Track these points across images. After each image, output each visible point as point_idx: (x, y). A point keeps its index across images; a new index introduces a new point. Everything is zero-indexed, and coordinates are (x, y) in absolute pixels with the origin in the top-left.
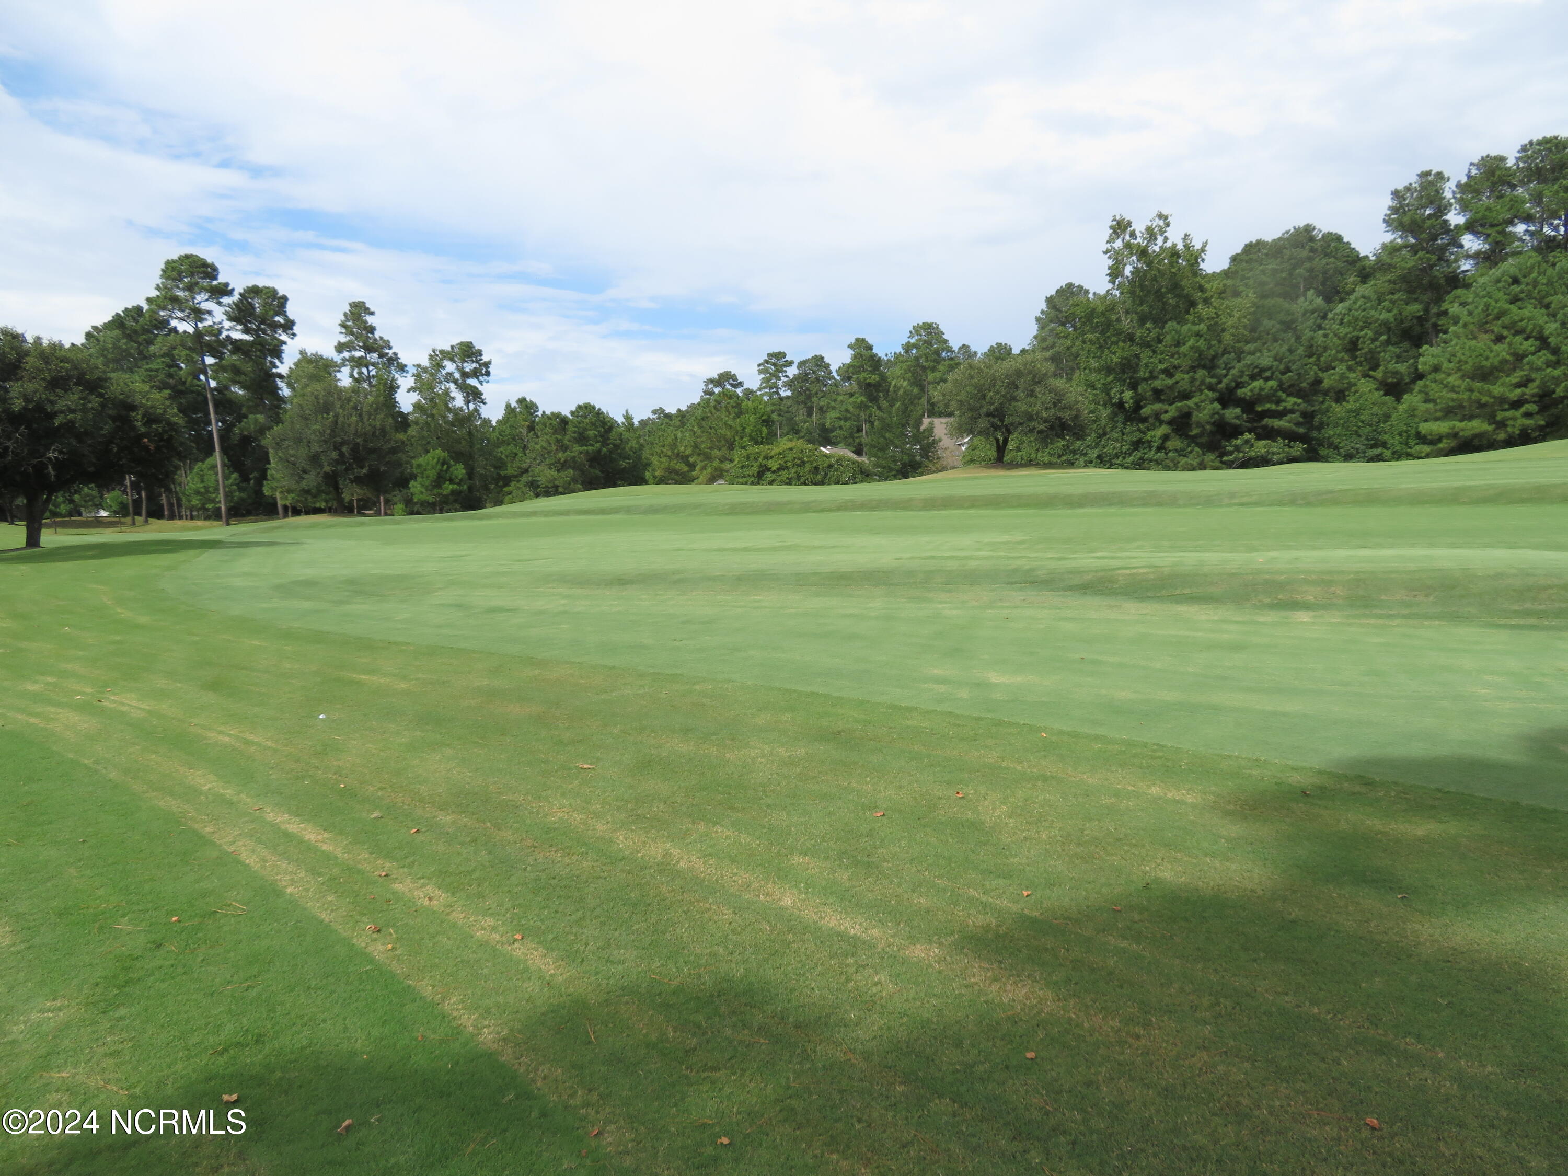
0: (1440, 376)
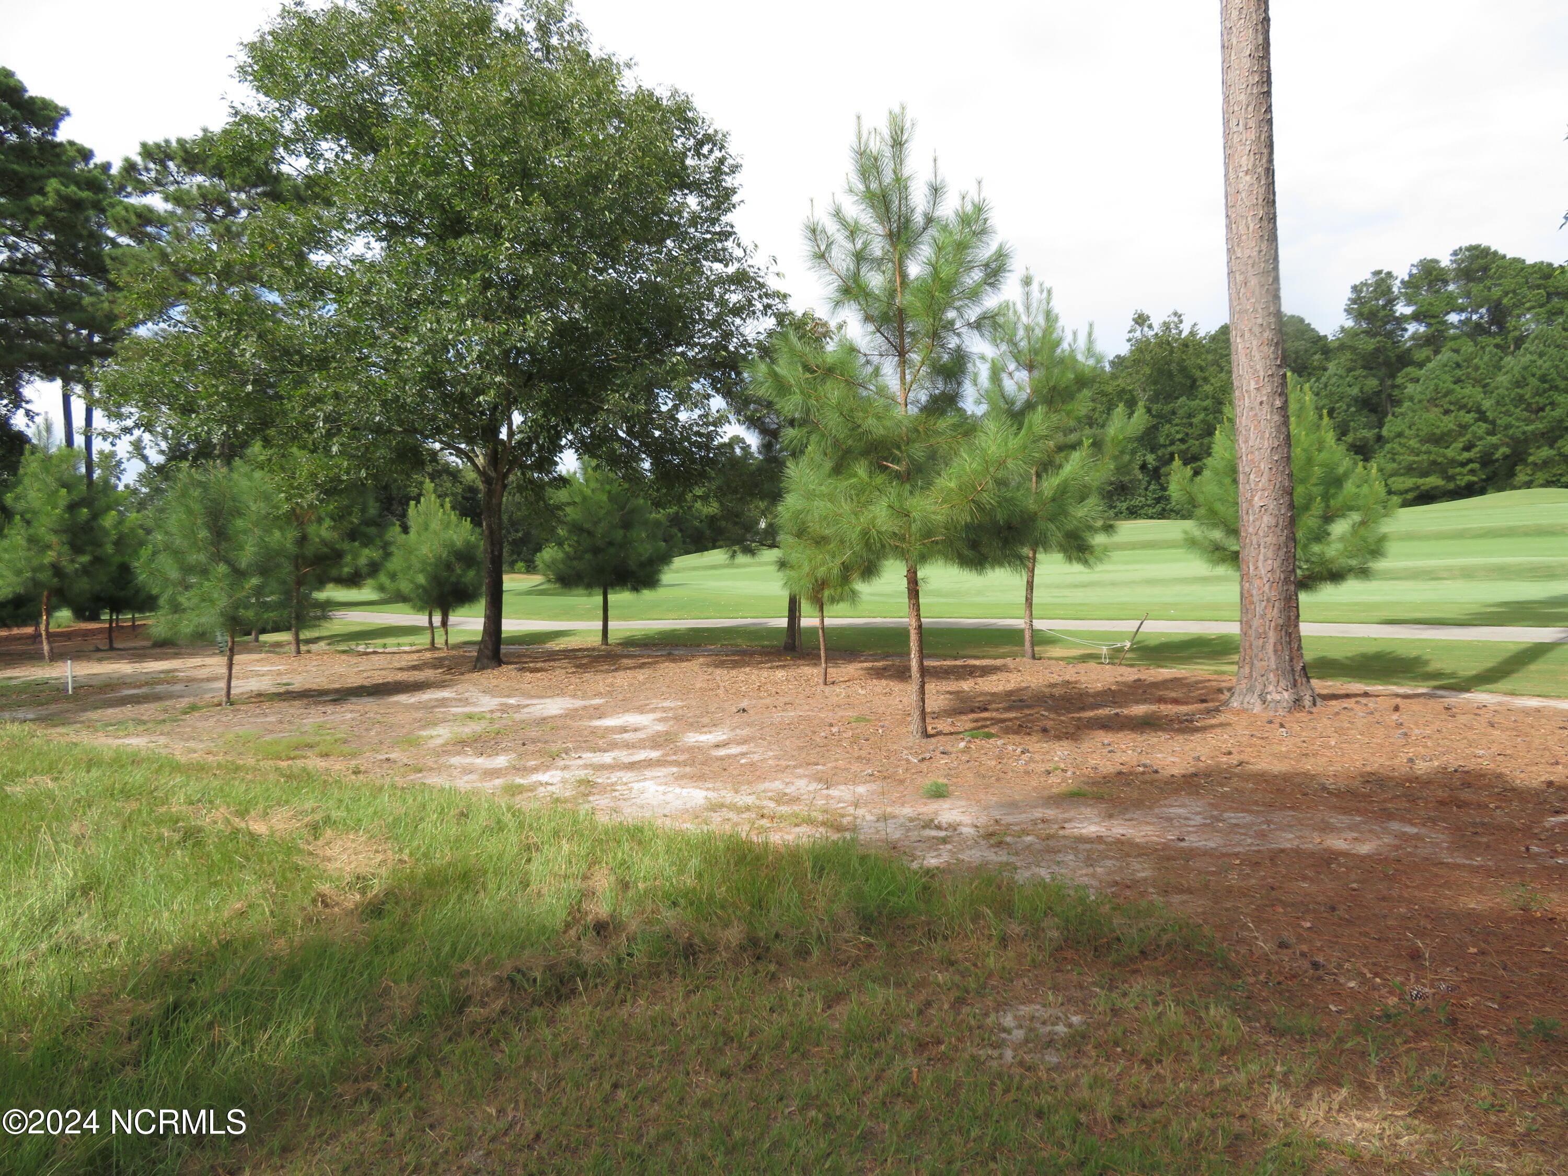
0: (1403, 441)
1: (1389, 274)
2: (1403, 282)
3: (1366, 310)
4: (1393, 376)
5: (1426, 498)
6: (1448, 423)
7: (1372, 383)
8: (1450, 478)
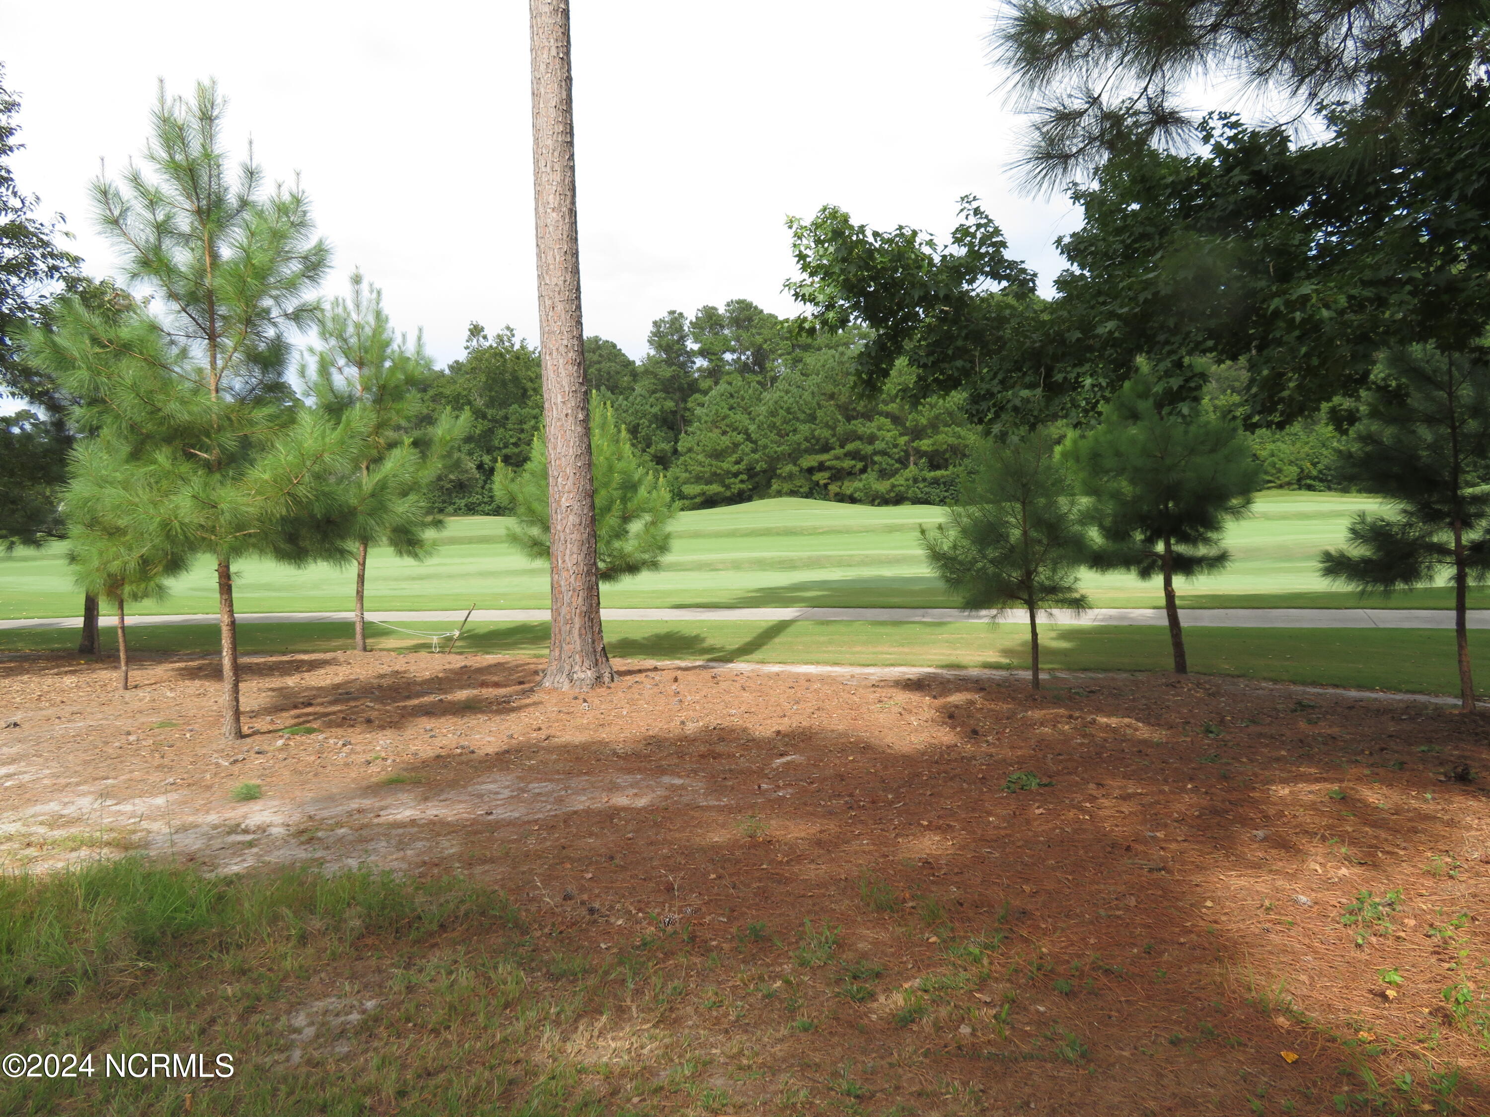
0: (693, 455)
1: (681, 314)
2: (691, 323)
3: (664, 343)
4: (685, 401)
5: (710, 502)
6: (726, 441)
7: (670, 404)
8: (728, 487)
